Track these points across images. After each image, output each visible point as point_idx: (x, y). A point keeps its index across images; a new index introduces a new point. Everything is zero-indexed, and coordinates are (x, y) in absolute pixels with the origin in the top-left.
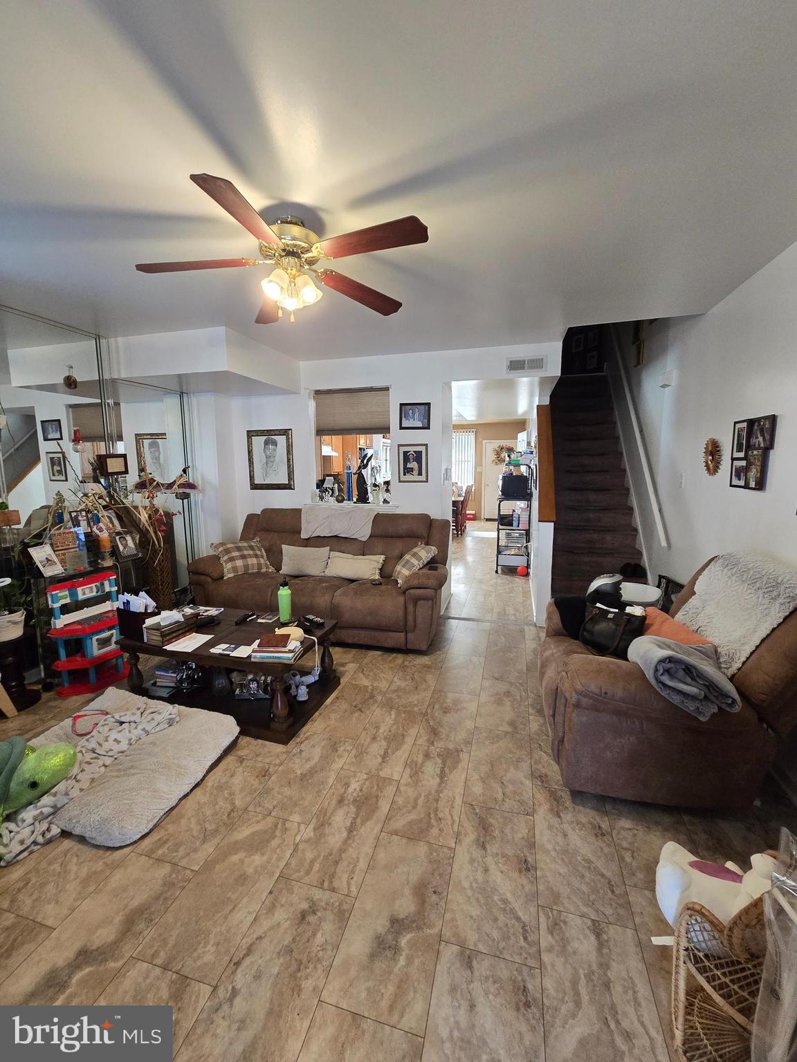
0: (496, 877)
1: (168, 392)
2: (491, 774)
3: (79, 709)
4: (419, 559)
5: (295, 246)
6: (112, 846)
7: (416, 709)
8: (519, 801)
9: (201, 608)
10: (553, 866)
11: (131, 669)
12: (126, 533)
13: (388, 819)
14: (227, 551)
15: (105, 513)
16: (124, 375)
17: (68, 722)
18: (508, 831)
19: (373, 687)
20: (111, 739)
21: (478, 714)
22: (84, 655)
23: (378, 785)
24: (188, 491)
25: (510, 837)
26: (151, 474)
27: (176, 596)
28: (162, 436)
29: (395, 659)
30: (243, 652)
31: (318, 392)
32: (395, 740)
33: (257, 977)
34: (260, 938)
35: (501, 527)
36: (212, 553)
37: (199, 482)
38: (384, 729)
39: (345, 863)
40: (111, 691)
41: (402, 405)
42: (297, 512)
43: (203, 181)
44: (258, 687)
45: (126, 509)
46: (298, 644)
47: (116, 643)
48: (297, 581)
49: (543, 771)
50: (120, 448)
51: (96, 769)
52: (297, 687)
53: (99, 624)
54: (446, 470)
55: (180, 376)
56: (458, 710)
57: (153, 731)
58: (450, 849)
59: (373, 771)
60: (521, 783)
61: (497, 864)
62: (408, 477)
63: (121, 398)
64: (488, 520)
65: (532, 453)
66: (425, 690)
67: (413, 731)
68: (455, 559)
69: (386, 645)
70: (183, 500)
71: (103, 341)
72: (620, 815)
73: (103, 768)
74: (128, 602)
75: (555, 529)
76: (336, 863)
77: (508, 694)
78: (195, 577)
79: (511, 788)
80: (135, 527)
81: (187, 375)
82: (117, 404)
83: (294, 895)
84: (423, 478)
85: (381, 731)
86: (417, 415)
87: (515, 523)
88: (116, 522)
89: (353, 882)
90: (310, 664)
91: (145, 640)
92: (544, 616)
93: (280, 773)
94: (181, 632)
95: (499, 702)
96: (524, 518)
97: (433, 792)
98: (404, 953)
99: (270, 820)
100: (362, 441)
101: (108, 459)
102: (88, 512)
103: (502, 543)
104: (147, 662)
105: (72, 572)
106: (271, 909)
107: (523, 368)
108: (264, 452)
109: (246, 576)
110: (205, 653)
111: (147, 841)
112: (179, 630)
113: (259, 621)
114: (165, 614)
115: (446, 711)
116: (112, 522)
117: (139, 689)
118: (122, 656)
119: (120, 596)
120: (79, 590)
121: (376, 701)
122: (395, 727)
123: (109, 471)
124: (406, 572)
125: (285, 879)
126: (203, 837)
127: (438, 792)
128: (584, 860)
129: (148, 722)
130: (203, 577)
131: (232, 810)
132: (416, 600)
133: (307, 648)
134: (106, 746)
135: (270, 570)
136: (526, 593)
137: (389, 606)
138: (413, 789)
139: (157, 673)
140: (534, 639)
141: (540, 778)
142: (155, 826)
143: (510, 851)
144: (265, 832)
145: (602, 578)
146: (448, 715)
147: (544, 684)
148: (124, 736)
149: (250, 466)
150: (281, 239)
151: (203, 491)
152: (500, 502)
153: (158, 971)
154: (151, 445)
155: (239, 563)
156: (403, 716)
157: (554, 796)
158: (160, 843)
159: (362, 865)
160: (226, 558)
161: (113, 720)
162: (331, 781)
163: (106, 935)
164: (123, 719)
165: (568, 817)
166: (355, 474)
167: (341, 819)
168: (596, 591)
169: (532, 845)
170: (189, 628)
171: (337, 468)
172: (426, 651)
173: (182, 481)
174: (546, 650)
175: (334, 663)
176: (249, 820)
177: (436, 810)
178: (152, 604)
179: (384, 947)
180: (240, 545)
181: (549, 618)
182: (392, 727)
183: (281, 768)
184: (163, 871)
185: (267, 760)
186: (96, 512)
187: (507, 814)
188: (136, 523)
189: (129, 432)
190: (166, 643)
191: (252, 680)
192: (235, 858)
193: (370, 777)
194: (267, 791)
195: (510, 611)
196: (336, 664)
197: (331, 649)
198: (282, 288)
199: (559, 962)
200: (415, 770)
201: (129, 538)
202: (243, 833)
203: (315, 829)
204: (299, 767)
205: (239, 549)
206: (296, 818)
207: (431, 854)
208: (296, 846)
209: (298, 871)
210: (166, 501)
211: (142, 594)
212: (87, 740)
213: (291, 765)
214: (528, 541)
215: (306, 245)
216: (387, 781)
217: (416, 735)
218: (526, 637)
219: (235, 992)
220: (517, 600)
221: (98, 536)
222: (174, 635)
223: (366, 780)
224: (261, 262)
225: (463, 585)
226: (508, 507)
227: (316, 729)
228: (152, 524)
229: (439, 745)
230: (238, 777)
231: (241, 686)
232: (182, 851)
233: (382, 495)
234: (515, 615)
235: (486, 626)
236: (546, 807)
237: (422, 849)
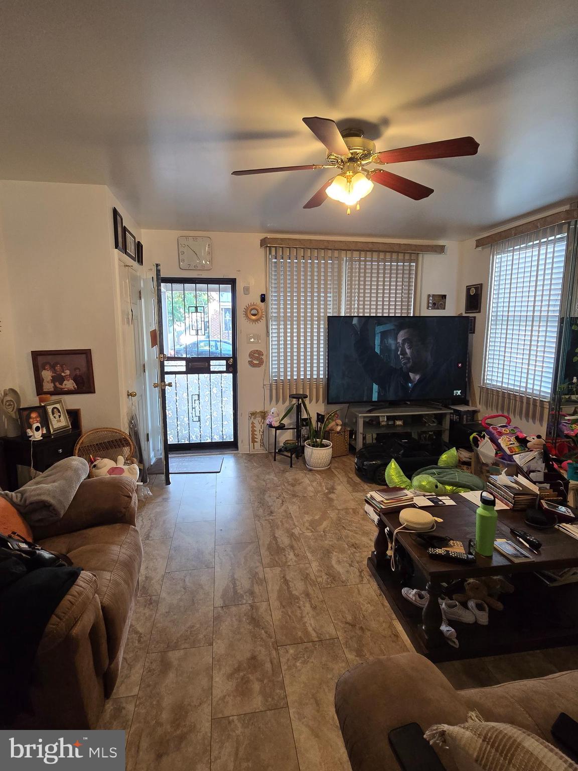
67: (277, 616)
122: (299, 615)
162: (309, 554)
203: (294, 533)
206: (309, 534)
208: (296, 526)
216: (272, 566)
217: (272, 612)
223: (286, 562)
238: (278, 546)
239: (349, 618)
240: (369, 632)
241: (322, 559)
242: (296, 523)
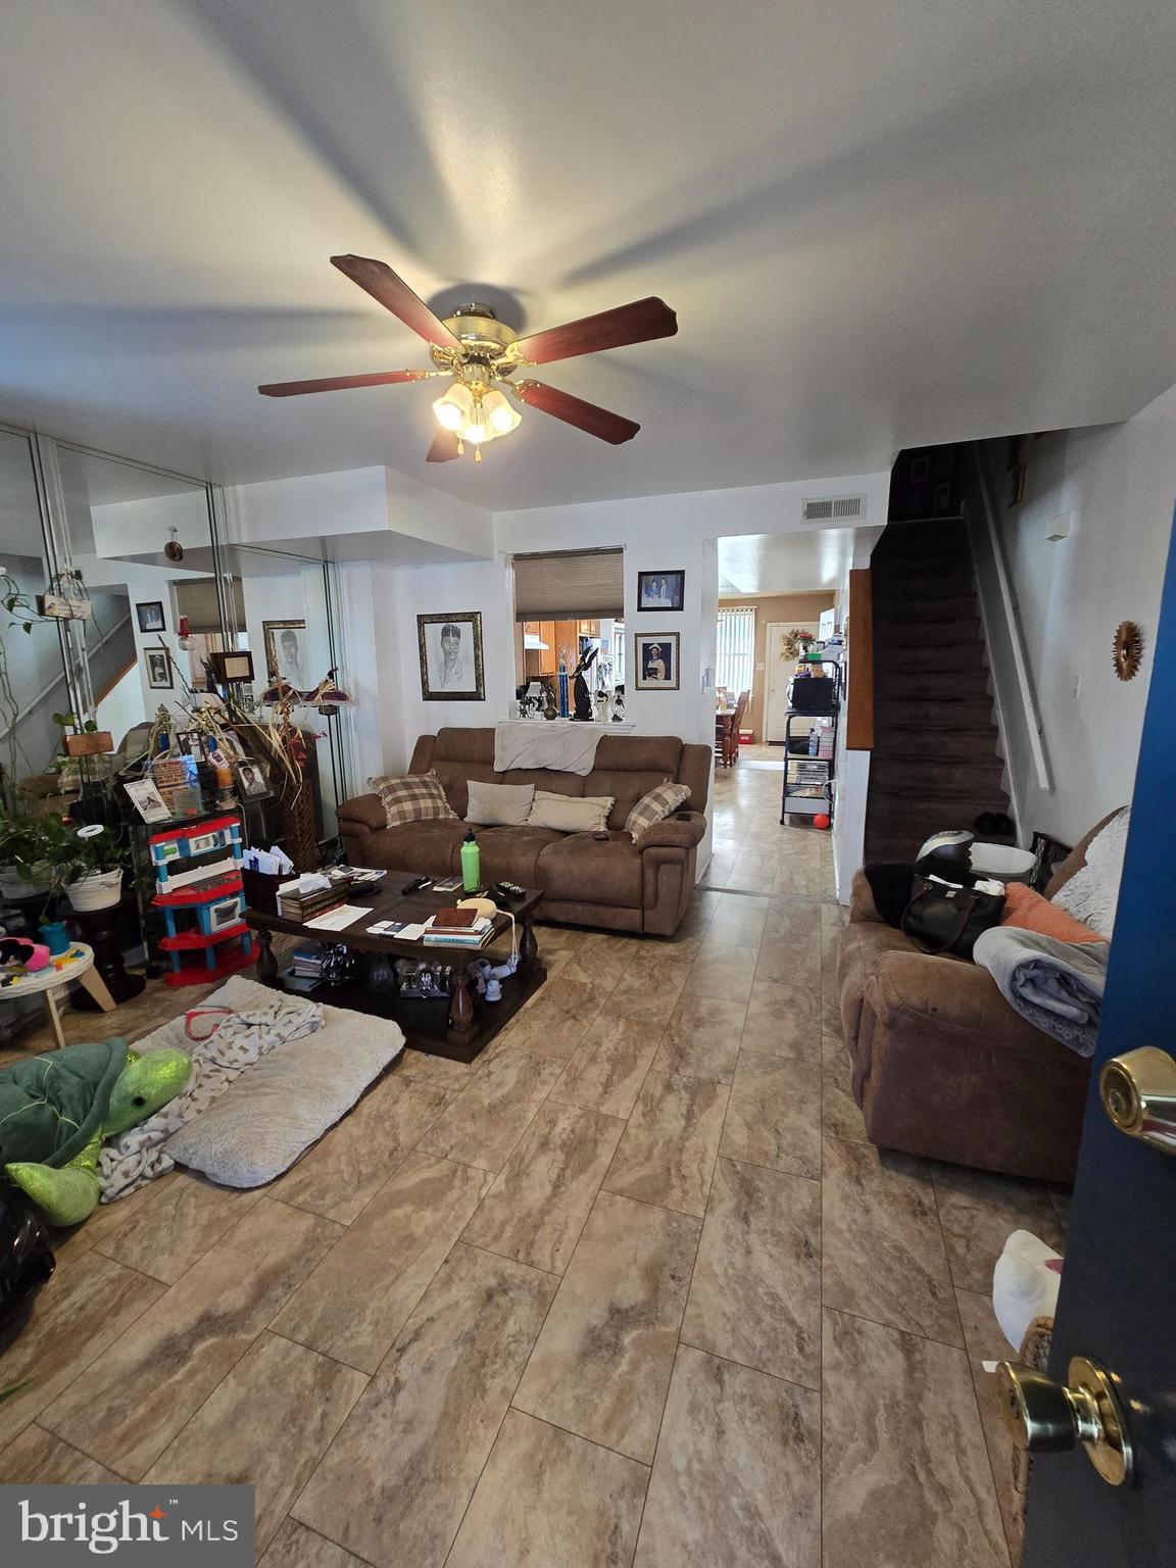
0: (762, 1262)
1: (307, 561)
2: (762, 1116)
3: (194, 1003)
4: (664, 803)
5: (482, 348)
6: (238, 1186)
7: (655, 1019)
8: (800, 1158)
9: (355, 869)
10: (846, 1253)
11: (262, 952)
12: (252, 763)
13: (609, 1172)
14: (391, 789)
15: (224, 735)
16: (245, 540)
17: (181, 1020)
18: (782, 1199)
19: (592, 984)
20: (236, 1046)
21: (746, 1031)
22: (199, 931)
23: (597, 1124)
24: (335, 703)
25: (785, 1207)
26: (284, 679)
27: (321, 851)
28: (299, 623)
29: (625, 947)
30: (412, 932)
31: (518, 558)
32: (623, 1063)
33: (428, 1369)
34: (431, 1320)
35: (790, 755)
36: (370, 791)
37: (351, 692)
38: (607, 1045)
39: (548, 1229)
40: (236, 981)
41: (641, 574)
42: (488, 734)
43: (349, 265)
44: (432, 980)
45: (252, 728)
46: (488, 922)
47: (240, 916)
48: (487, 833)
49: (840, 1117)
50: (243, 642)
51: (216, 1085)
52: (486, 981)
53: (218, 888)
54: (707, 671)
55: (323, 539)
56: (716, 1023)
57: (290, 1038)
58: (697, 1218)
59: (591, 1104)
60: (805, 1133)
61: (764, 1244)
62: (650, 682)
63: (243, 570)
64: (772, 743)
65: (840, 643)
66: (669, 992)
67: (649, 1051)
68: (720, 802)
69: (616, 927)
70: (329, 716)
71: (217, 492)
72: (952, 1186)
73: (226, 1084)
74: (256, 860)
75: (872, 759)
76: (537, 1228)
77: (791, 1002)
78: (346, 825)
79: (788, 1138)
80: (264, 755)
81: (332, 537)
82: (237, 579)
83: (477, 1267)
84: (672, 683)
85: (603, 1048)
86: (664, 588)
87: (812, 750)
88: (239, 748)
89: (558, 1255)
90: (506, 950)
91: (280, 914)
92: (850, 891)
93: (460, 1102)
94: (327, 903)
95: (778, 1015)
96: (826, 742)
97: (675, 1139)
98: (627, 1356)
99: (446, 1165)
100: (584, 627)
101: (226, 660)
102: (201, 733)
103: (792, 778)
104: (282, 944)
105: (180, 817)
106: (447, 1283)
107: (828, 515)
108: (442, 646)
109: (418, 825)
110: (361, 933)
111: (283, 1184)
112: (324, 900)
113: (436, 889)
114: (305, 877)
115: (698, 1024)
116: (233, 748)
117: (273, 980)
118: (249, 934)
119: (245, 851)
120: (192, 842)
121: (597, 1006)
122: (623, 1043)
123: (228, 676)
124: (644, 822)
125: (465, 1244)
126: (356, 1182)
127: (683, 1139)
128: (894, 1247)
129: (285, 1025)
130: (357, 826)
131: (396, 1149)
132: (658, 864)
133: (500, 927)
134: (230, 1055)
135: (451, 817)
136: (826, 856)
137: (620, 871)
138: (647, 1133)
139: (296, 958)
140: (835, 924)
141: (833, 1127)
142: (295, 1164)
143: (783, 1228)
144: (440, 1180)
145: (942, 836)
146: (701, 1029)
147: (844, 992)
148: (253, 1042)
149: (422, 667)
150: (460, 340)
151: (357, 703)
152: (790, 717)
153: (300, 1350)
154: (285, 637)
155: (408, 806)
156: (636, 1029)
157: (852, 1153)
158: (303, 1186)
159: (572, 1233)
160: (389, 798)
161: (238, 1020)
162: (530, 1116)
163: (233, 1299)
164: (251, 1020)
165: (873, 1184)
166: (571, 678)
167: (544, 1169)
168: (931, 856)
169: (817, 1221)
170: (339, 897)
171: (547, 667)
172: (672, 936)
173: (327, 689)
174: (848, 942)
175: (539, 949)
176: (418, 1163)
177: (679, 1164)
178: (288, 863)
179: (599, 1345)
180: (409, 780)
181: (856, 894)
182: (619, 1043)
183: (461, 1096)
184: (305, 1224)
185: (444, 1084)
186: (211, 734)
187: (781, 1176)
188: (265, 748)
189: (254, 620)
190: (308, 918)
191: (425, 971)
192: (399, 1213)
193: (586, 1113)
194: (441, 1126)
195: (801, 881)
196: (543, 951)
197: (535, 930)
198: (463, 412)
199: (849, 1386)
200: (651, 1107)
201: (256, 770)
202: (409, 1180)
203: (507, 1181)
204: (487, 1095)
205: (407, 786)
206: (481, 1163)
207: (670, 1225)
208: (481, 1203)
209: (484, 1235)
210: (305, 716)
211: (275, 849)
212: (205, 1046)
213: (475, 1092)
214: (831, 777)
215: (497, 346)
216: (612, 1119)
217: (653, 1057)
218: (823, 920)
219: (398, 1386)
220: (812, 865)
221: (214, 767)
222: (318, 906)
223: (581, 1117)
224: (433, 374)
225: (731, 842)
226: (802, 725)
227: (511, 1041)
228: (287, 750)
229: (688, 1072)
230: (403, 1105)
231: (410, 979)
232: (329, 1199)
233: (612, 709)
234: (807, 887)
235: (764, 901)
236: (841, 1169)
237: (657, 1216)
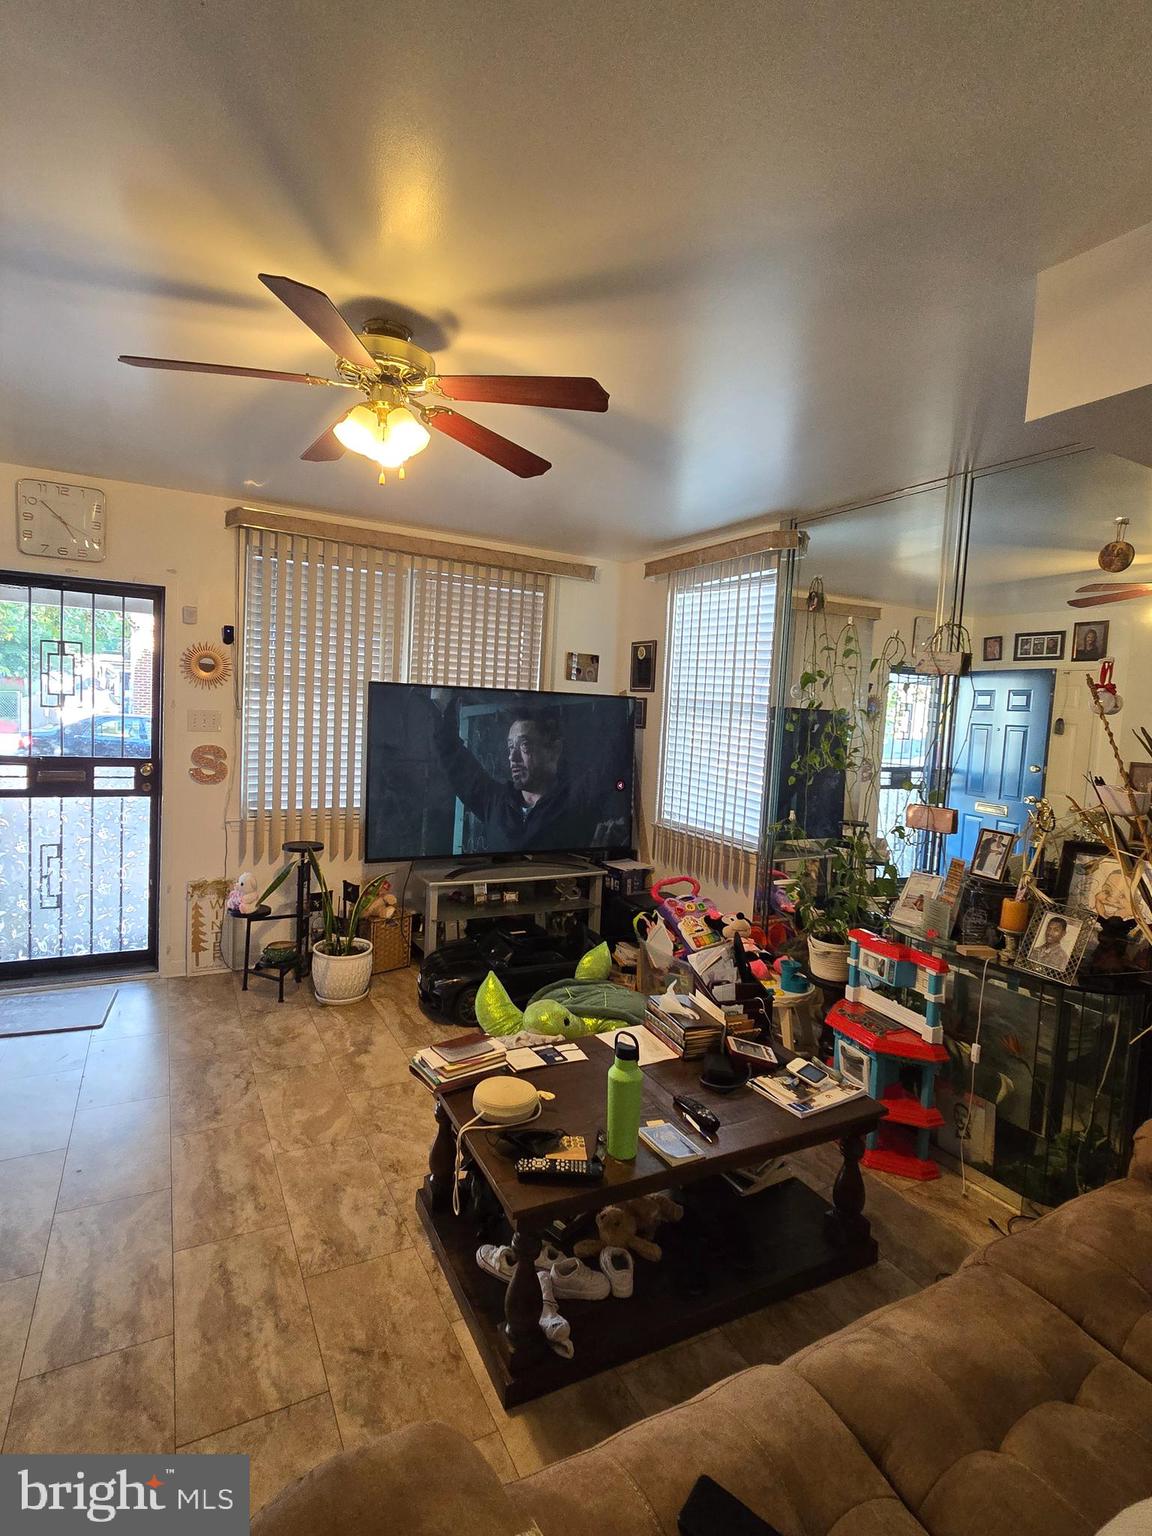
32: (222, 1319)
122: (244, 1354)
131: (379, 1130)
144: (318, 1133)
162: (290, 1202)
167: (237, 1176)
182: (249, 1349)
194: (365, 1156)
202: (341, 1123)
203: (262, 1156)
206: (297, 1154)
208: (269, 1138)
216: (197, 1243)
223: (233, 1229)
238: (220, 1192)
239: (360, 1336)
240: (400, 1362)
241: (319, 1207)
242: (272, 1132)
